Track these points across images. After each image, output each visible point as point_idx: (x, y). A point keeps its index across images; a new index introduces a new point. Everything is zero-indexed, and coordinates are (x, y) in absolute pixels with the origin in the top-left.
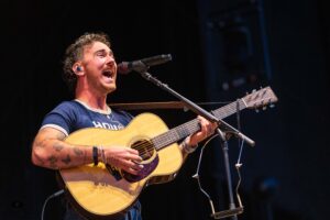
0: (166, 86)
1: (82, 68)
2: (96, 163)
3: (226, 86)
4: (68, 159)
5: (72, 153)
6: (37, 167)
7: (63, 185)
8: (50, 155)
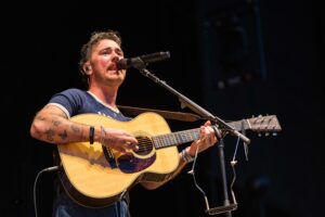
0: (164, 83)
1: (90, 68)
2: (92, 143)
3: (221, 85)
4: (64, 135)
5: (69, 130)
6: (34, 139)
7: (58, 161)
8: (48, 128)
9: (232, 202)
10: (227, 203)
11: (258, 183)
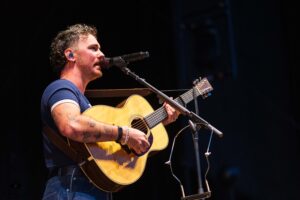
0: (143, 80)
9: (205, 190)
10: (201, 191)
11: (229, 173)
